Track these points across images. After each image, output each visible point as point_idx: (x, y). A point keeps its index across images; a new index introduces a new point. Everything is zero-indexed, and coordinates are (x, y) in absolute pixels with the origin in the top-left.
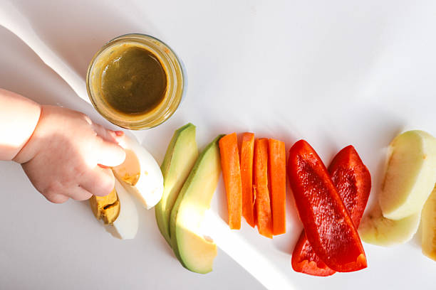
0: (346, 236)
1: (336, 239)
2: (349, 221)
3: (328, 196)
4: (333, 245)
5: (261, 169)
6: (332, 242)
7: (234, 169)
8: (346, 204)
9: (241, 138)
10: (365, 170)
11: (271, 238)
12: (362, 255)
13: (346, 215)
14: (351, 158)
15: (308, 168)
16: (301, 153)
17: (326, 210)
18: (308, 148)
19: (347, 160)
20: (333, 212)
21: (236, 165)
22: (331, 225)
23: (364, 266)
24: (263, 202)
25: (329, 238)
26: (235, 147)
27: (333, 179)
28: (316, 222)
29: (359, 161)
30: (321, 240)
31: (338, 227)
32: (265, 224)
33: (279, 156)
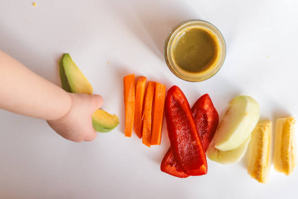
0: (196, 153)
1: (189, 154)
2: (199, 143)
3: (187, 124)
4: (187, 157)
5: (149, 100)
6: (187, 155)
7: (131, 98)
8: (200, 132)
9: (137, 80)
10: (214, 111)
11: (150, 147)
12: (203, 166)
14: (206, 102)
15: (178, 105)
16: (174, 94)
17: (185, 134)
18: (178, 91)
19: (203, 103)
20: (190, 135)
21: (132, 94)
22: (187, 144)
23: (202, 173)
24: (147, 122)
25: (185, 152)
26: (132, 85)
27: (194, 114)
28: (178, 140)
29: (211, 105)
30: (180, 152)
31: (192, 146)
32: (146, 136)
33: (161, 94)
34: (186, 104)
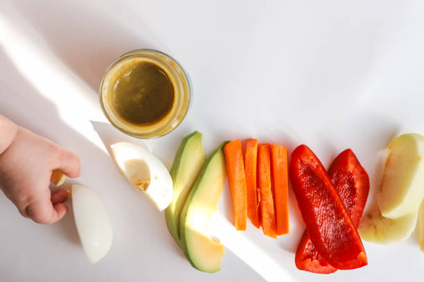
0: (346, 235)
1: (337, 238)
2: (349, 221)
3: (329, 197)
4: (334, 244)
5: (265, 172)
6: (333, 241)
7: (239, 174)
8: (346, 204)
9: (245, 144)
10: (363, 172)
11: (275, 238)
12: (362, 253)
13: (346, 215)
14: (349, 161)
15: (310, 171)
16: (302, 157)
17: (327, 211)
18: (308, 152)
19: (346, 164)
20: (333, 212)
21: (240, 169)
22: (332, 225)
23: (364, 264)
24: (267, 204)
25: (331, 238)
26: (239, 153)
27: (333, 181)
28: (318, 222)
29: (357, 164)
30: (323, 239)
31: (339, 226)
32: (269, 224)
33: (281, 160)
34: (320, 168)
